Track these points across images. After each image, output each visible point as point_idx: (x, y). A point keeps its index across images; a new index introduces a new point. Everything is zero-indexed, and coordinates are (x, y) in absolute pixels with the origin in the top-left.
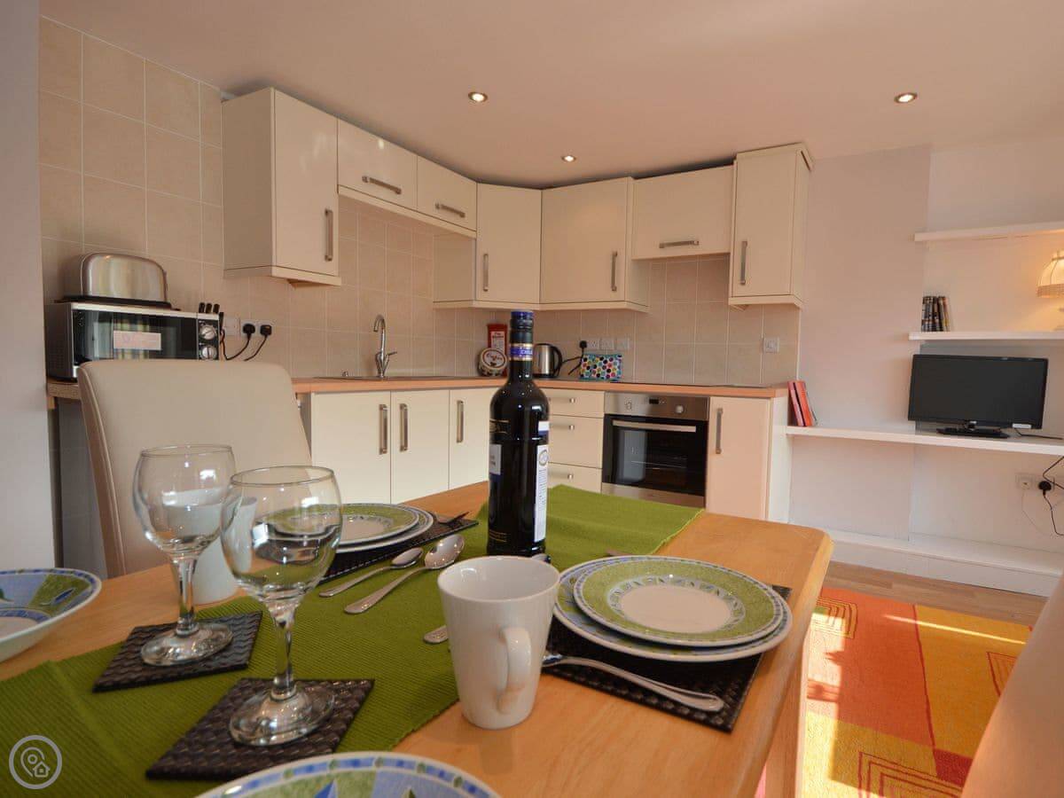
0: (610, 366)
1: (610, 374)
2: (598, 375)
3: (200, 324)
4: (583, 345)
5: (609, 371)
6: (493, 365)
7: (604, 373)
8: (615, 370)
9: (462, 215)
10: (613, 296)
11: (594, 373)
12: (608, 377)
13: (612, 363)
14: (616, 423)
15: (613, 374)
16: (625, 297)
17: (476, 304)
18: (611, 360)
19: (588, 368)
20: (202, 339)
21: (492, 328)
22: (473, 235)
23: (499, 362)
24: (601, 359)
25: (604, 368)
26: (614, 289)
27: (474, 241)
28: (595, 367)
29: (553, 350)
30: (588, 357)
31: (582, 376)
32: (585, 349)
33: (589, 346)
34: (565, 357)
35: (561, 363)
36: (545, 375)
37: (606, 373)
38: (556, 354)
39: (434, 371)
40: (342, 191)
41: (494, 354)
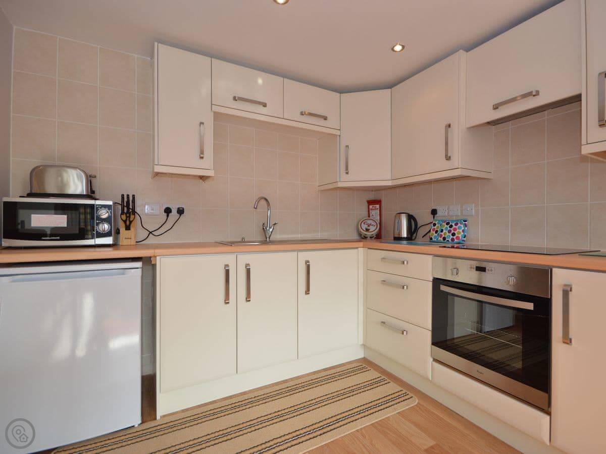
0: (455, 230)
1: (455, 237)
2: (444, 239)
3: (97, 208)
4: (434, 212)
5: (453, 234)
6: (367, 230)
7: (449, 237)
8: (460, 234)
9: (325, 118)
10: (447, 165)
11: (441, 236)
12: (453, 240)
13: (457, 227)
14: (444, 288)
15: (458, 238)
16: (459, 165)
17: (340, 185)
18: (456, 224)
19: (436, 232)
20: (99, 218)
21: (370, 202)
22: (338, 133)
23: (372, 228)
24: (448, 224)
25: (450, 231)
26: (448, 158)
27: (338, 137)
28: (442, 231)
29: (411, 218)
30: (436, 223)
31: (431, 239)
32: (436, 216)
33: (439, 213)
34: (420, 223)
35: (416, 229)
36: (404, 238)
37: (451, 237)
38: (412, 221)
39: (319, 236)
40: (215, 109)
41: (369, 222)
